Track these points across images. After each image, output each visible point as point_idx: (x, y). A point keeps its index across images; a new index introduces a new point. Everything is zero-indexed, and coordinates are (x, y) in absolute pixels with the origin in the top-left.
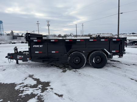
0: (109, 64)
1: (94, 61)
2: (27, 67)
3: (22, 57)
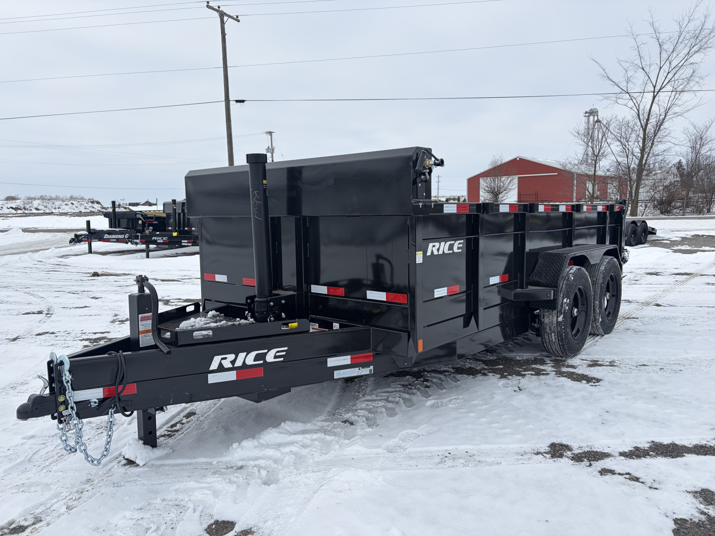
3: (270, 357)
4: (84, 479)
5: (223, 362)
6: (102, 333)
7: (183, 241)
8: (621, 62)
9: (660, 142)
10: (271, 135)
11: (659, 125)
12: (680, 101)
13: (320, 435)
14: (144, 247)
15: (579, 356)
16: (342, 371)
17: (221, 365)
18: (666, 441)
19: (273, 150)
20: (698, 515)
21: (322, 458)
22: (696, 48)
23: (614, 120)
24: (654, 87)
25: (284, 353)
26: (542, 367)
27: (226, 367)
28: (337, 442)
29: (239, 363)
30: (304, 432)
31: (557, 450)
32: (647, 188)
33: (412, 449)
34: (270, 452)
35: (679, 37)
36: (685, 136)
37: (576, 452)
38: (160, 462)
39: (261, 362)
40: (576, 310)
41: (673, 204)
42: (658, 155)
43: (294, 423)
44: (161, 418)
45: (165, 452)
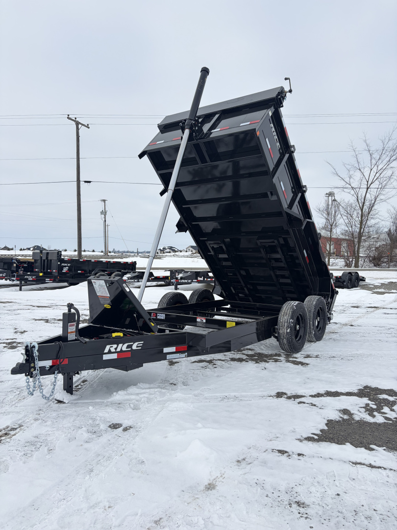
3: (134, 347)
4: (37, 409)
5: (111, 348)
6: (12, 339)
7: (46, 279)
8: (345, 165)
9: (372, 218)
10: (105, 202)
11: (371, 207)
12: (384, 192)
13: (159, 389)
14: (18, 282)
15: (300, 353)
16: (171, 355)
17: (110, 350)
18: (333, 390)
19: (106, 213)
20: (338, 418)
21: (161, 399)
22: (394, 158)
23: (342, 202)
24: (368, 182)
25: (141, 345)
26: (279, 358)
27: (112, 351)
28: (168, 392)
29: (119, 350)
30: (149, 388)
31: (279, 395)
32: (365, 249)
33: (206, 395)
34: (133, 397)
35: (383, 150)
36: (389, 215)
37: (289, 395)
38: (76, 402)
39: (130, 349)
40: (298, 326)
41: (382, 260)
42: (371, 227)
43: (144, 384)
44: (76, 378)
45: (78, 397)
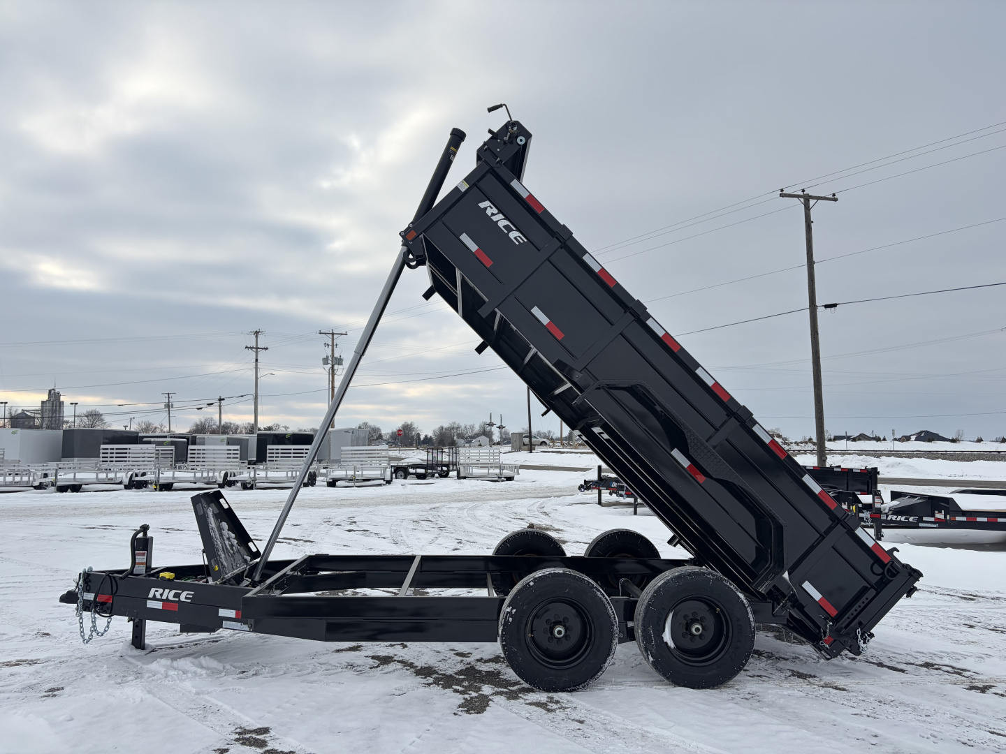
0: (770, 656)
1: (667, 637)
2: (213, 672)
3: (183, 597)
16: (229, 623)
17: (154, 595)
27: (157, 597)
29: (164, 597)
39: (178, 599)
